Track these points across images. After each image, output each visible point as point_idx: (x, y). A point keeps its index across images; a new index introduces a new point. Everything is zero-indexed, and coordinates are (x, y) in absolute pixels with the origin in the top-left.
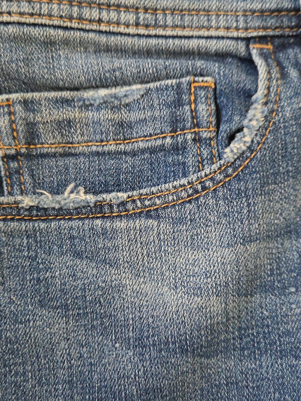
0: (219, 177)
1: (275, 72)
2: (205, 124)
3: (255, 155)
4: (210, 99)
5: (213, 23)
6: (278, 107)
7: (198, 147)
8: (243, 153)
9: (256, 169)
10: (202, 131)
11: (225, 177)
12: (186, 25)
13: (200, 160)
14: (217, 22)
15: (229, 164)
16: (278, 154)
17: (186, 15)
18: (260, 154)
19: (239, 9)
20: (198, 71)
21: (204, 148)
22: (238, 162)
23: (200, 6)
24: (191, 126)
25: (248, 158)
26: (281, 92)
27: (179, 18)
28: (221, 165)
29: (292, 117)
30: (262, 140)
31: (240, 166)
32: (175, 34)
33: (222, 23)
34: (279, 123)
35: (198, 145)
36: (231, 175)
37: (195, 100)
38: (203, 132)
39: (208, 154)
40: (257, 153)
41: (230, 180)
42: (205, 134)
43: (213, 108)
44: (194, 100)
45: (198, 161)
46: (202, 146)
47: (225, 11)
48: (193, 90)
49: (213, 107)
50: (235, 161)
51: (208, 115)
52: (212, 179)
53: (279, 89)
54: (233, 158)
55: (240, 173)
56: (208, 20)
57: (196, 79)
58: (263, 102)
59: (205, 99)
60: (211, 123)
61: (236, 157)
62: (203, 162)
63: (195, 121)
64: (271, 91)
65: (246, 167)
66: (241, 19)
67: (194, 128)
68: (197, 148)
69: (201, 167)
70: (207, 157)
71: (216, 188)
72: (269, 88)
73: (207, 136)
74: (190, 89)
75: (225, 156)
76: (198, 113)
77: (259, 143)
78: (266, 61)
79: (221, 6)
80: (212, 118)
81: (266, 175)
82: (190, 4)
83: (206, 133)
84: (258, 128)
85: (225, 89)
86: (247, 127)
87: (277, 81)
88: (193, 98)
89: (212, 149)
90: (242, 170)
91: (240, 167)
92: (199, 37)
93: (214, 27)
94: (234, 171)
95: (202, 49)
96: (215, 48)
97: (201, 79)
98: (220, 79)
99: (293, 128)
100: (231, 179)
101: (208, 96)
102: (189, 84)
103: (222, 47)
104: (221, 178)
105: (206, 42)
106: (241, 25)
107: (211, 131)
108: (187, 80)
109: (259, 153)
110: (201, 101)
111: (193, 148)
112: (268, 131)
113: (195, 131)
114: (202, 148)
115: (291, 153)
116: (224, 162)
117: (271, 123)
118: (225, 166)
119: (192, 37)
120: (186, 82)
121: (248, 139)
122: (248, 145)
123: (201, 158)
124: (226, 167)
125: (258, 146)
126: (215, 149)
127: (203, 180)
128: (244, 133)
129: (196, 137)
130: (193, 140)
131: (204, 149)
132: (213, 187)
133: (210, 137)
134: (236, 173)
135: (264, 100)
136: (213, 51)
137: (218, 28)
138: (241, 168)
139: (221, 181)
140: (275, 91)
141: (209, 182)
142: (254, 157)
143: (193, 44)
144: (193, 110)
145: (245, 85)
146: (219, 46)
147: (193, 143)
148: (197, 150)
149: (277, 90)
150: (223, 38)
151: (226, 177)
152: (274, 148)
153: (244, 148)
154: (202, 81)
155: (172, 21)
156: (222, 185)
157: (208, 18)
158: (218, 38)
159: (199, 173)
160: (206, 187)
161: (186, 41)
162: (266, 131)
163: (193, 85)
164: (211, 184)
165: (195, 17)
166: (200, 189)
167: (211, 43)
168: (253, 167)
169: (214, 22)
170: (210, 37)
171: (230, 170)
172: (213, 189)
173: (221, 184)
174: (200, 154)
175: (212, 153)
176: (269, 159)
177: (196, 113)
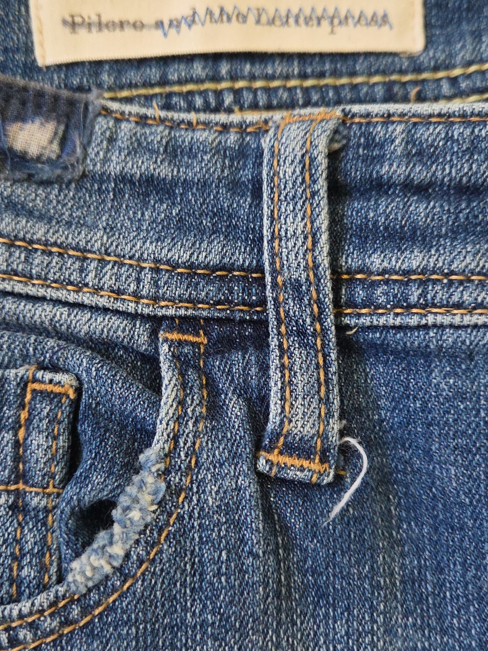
0: (49, 623)
1: (196, 402)
2: (38, 479)
3: (131, 585)
4: (59, 423)
5: (90, 279)
6: (192, 482)
7: (19, 524)
8: (107, 577)
9: (129, 616)
10: (31, 492)
11: (62, 624)
12: (34, 271)
13: (18, 553)
14: (99, 276)
15: (76, 597)
16: (184, 585)
17: (39, 253)
18: (142, 585)
19: (145, 256)
20: (48, 355)
21: (31, 527)
22: (94, 596)
23: (70, 239)
24: (10, 476)
25: (116, 591)
26: (202, 448)
27: (23, 256)
28: (57, 597)
29: (219, 507)
30: (148, 553)
31: (98, 604)
32: (9, 288)
33: (108, 281)
34: (190, 517)
35: (21, 518)
36: (76, 622)
37: (29, 421)
38: (33, 494)
39: (35, 543)
40: (137, 581)
41: (72, 632)
42: (36, 500)
43: (61, 444)
44: (28, 419)
45: (12, 554)
46: (27, 523)
47: (118, 256)
48: (29, 396)
49: (63, 442)
50: (90, 590)
51: (49, 459)
52: (33, 626)
53: (198, 442)
54: (86, 586)
55: (97, 620)
56: (82, 270)
57: (39, 375)
58: (158, 470)
59: (49, 421)
60: (53, 477)
61: (90, 584)
62: (22, 558)
63: (21, 466)
64: (182, 445)
65: (111, 609)
66: (147, 277)
67: (16, 483)
68: (16, 526)
69: (15, 568)
70: (32, 549)
71: (41, 644)
72: (176, 438)
73: (39, 503)
74: (23, 395)
75: (70, 578)
76: (29, 451)
77: (141, 562)
78: (182, 374)
79: (112, 244)
80: (55, 466)
81: (153, 630)
82: (48, 231)
83: (39, 497)
84: (142, 528)
85: (98, 404)
86: (120, 522)
87: (196, 423)
88: (24, 415)
89: (47, 531)
90: (100, 614)
91: (97, 608)
92: (57, 302)
93: (91, 284)
94: (84, 613)
95: (61, 325)
96: (86, 328)
97: (48, 376)
98: (89, 382)
99: (220, 530)
100: (74, 629)
101: (56, 417)
102: (23, 383)
103: (100, 328)
104: (53, 625)
105: (69, 315)
106: (146, 289)
107: (49, 495)
108: (20, 375)
109: (140, 582)
110: (38, 425)
111: (8, 524)
112: (164, 535)
113: (17, 489)
114: (26, 528)
115: (211, 584)
116: (67, 591)
117: (174, 516)
118: (66, 600)
119: (43, 299)
120: (15, 379)
121: (118, 550)
122: (116, 564)
123: (20, 550)
124: (68, 603)
125: (139, 567)
126: (53, 532)
127: (14, 625)
128: (112, 536)
129: (17, 503)
130: (10, 507)
131: (30, 530)
132: (33, 642)
133: (45, 507)
134: (88, 618)
135: (162, 466)
136: (82, 333)
137: (97, 290)
138: (101, 609)
139: (52, 632)
140: (189, 444)
141: (25, 631)
142: (128, 588)
143: (42, 313)
144: (21, 441)
145: (134, 409)
146: (94, 324)
147: (10, 513)
148: (16, 531)
149: (194, 443)
150: (106, 310)
151: (66, 623)
152: (175, 572)
153: (108, 569)
154: (51, 381)
155: (7, 260)
156: (54, 641)
157: (82, 266)
158: (95, 309)
159: (8, 607)
160: (18, 639)
161: (29, 306)
162: (160, 535)
163: (31, 386)
164: (29, 636)
165: (56, 259)
166: (6, 641)
167: (78, 317)
168: (124, 612)
169: (92, 275)
170: (81, 306)
171: (76, 611)
172: (33, 646)
173: (52, 638)
174: (21, 539)
175: (45, 543)
176: (163, 595)
177: (25, 451)
